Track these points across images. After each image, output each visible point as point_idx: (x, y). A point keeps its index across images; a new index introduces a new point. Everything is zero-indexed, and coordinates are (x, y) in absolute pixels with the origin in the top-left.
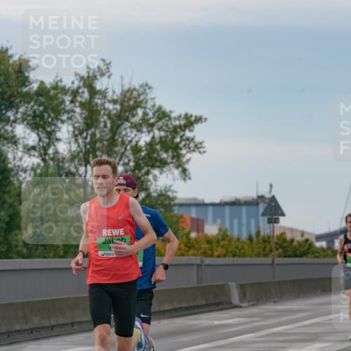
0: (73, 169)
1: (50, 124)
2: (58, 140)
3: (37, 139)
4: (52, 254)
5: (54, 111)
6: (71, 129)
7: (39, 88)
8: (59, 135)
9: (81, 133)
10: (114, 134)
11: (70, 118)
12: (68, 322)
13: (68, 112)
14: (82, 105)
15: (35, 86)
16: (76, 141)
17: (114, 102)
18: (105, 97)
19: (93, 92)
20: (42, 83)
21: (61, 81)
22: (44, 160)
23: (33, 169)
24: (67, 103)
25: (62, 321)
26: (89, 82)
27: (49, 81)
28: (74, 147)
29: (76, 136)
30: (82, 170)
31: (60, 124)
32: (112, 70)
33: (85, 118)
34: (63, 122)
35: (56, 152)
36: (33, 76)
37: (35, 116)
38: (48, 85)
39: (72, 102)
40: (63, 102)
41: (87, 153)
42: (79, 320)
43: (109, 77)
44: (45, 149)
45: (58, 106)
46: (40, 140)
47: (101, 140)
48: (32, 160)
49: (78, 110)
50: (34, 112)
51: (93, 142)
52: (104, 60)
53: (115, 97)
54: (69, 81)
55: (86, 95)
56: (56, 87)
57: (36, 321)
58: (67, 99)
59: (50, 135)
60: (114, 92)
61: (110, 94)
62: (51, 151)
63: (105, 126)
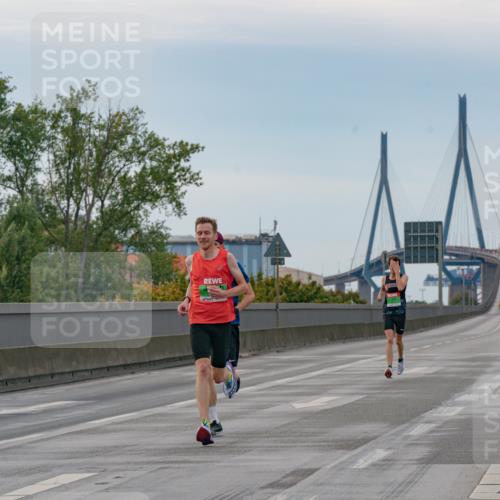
0: (53, 203)
1: (28, 152)
2: (37, 170)
3: (13, 169)
5: (33, 138)
6: (52, 157)
7: (16, 111)
8: (38, 164)
9: (63, 162)
10: (100, 164)
11: (50, 146)
12: (48, 372)
13: (48, 139)
14: (65, 131)
15: (12, 110)
16: (58, 170)
17: (100, 127)
18: (90, 122)
19: (77, 115)
20: (20, 105)
21: (41, 103)
22: (21, 192)
23: (9, 202)
24: (48, 128)
25: (40, 371)
26: (72, 105)
27: (27, 104)
28: (55, 178)
29: (57, 165)
30: (64, 203)
31: (39, 153)
33: (67, 146)
34: (43, 150)
35: (35, 184)
36: (9, 97)
37: (11, 143)
38: (26, 108)
39: (53, 127)
40: (43, 127)
41: (70, 185)
42: (60, 370)
43: (95, 100)
44: (23, 180)
45: (37, 131)
46: (17, 169)
47: (85, 170)
49: (60, 136)
50: (11, 138)
51: (76, 173)
52: (89, 82)
53: (102, 122)
54: (50, 104)
55: (69, 120)
56: (35, 111)
57: (11, 371)
58: (48, 124)
59: (28, 164)
60: (100, 117)
61: (96, 119)
62: (29, 182)
63: (91, 155)
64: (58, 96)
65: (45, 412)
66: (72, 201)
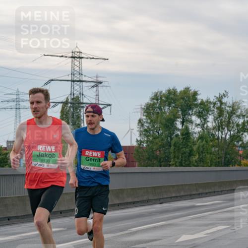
0: (214, 133)
1: (205, 115)
2: (208, 121)
3: (200, 121)
4: (206, 165)
5: (206, 111)
6: (213, 117)
7: (201, 102)
8: (208, 120)
9: (217, 119)
10: (229, 119)
11: (213, 113)
12: (213, 191)
13: (212, 111)
14: (217, 108)
15: (199, 101)
16: (215, 122)
17: (229, 107)
18: (226, 105)
19: (221, 103)
20: (202, 100)
21: (209, 99)
22: (203, 129)
23: (198, 133)
24: (212, 107)
25: (210, 191)
26: (220, 99)
27: (205, 99)
28: (214, 124)
29: (215, 120)
30: (217, 133)
31: (209, 116)
32: (229, 95)
33: (219, 113)
34: (210, 115)
35: (207, 126)
36: (199, 97)
37: (199, 112)
38: (204, 101)
39: (213, 107)
40: (210, 107)
41: (219, 127)
42: (217, 190)
43: (228, 97)
44: (203, 125)
45: (208, 109)
46: (201, 121)
47: (224, 122)
48: (198, 129)
49: (216, 110)
50: (199, 111)
51: (221, 122)
52: (226, 91)
53: (230, 105)
54: (212, 99)
55: (219, 104)
56: (207, 101)
57: (201, 191)
58: (212, 106)
59: (205, 119)
60: (229, 103)
61: (228, 104)
62: (205, 126)
63: (226, 116)
64: (215, 96)
65: (213, 204)
66: (220, 132)
